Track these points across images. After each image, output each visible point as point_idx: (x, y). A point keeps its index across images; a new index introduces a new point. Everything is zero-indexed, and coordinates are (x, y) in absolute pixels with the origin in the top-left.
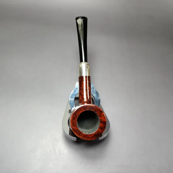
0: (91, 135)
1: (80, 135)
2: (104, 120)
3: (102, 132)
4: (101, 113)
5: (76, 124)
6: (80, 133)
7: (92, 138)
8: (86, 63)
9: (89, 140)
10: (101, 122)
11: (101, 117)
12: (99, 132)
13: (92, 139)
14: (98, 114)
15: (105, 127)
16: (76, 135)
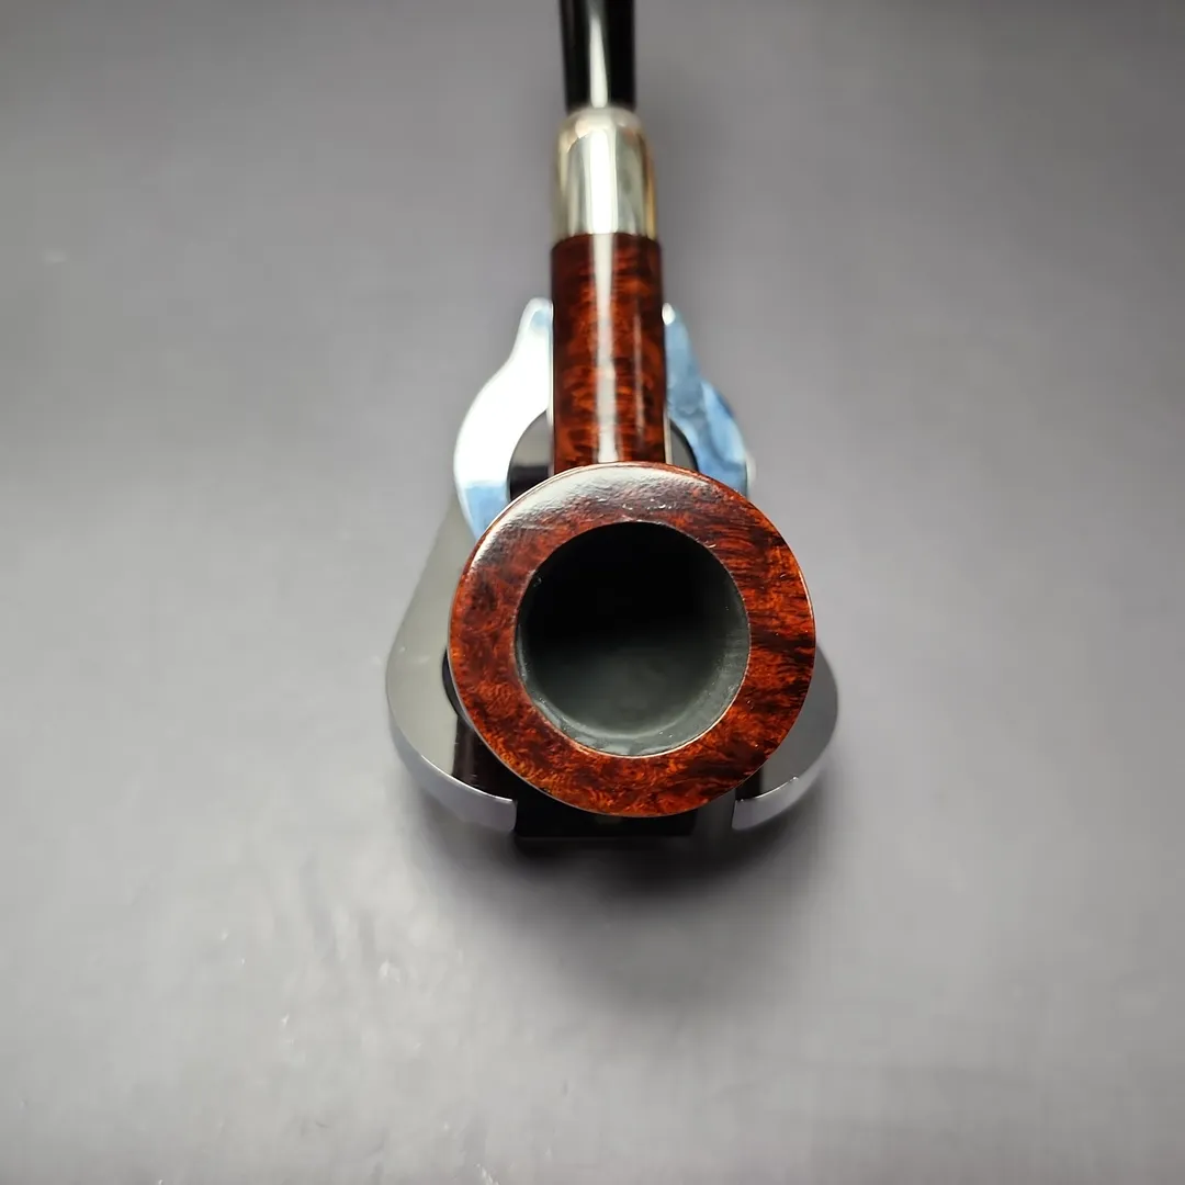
0: (660, 764)
1: (543, 764)
2: (789, 619)
3: (774, 745)
4: (761, 553)
5: (504, 657)
6: (546, 746)
7: (663, 801)
8: (625, 118)
9: (636, 810)
10: (765, 641)
11: (762, 590)
12: (735, 739)
13: (668, 806)
14: (732, 562)
15: (799, 690)
16: (507, 761)
